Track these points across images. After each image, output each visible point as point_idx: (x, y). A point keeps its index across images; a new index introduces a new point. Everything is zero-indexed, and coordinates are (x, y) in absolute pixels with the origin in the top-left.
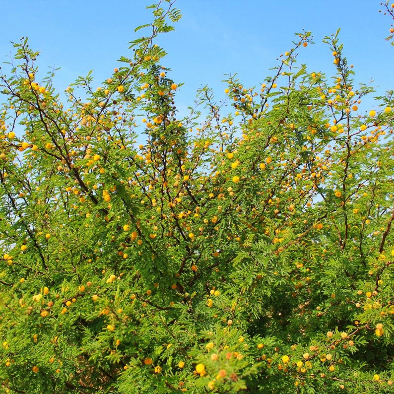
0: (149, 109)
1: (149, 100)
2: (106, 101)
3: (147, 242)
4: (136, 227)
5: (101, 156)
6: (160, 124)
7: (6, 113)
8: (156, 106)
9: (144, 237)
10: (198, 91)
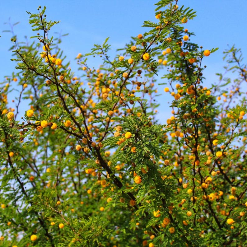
0: (171, 77)
1: (172, 67)
2: (129, 71)
3: (180, 230)
4: (168, 213)
5: (132, 134)
6: (185, 94)
7: (9, 86)
8: (180, 74)
9: (176, 224)
10: (224, 53)
